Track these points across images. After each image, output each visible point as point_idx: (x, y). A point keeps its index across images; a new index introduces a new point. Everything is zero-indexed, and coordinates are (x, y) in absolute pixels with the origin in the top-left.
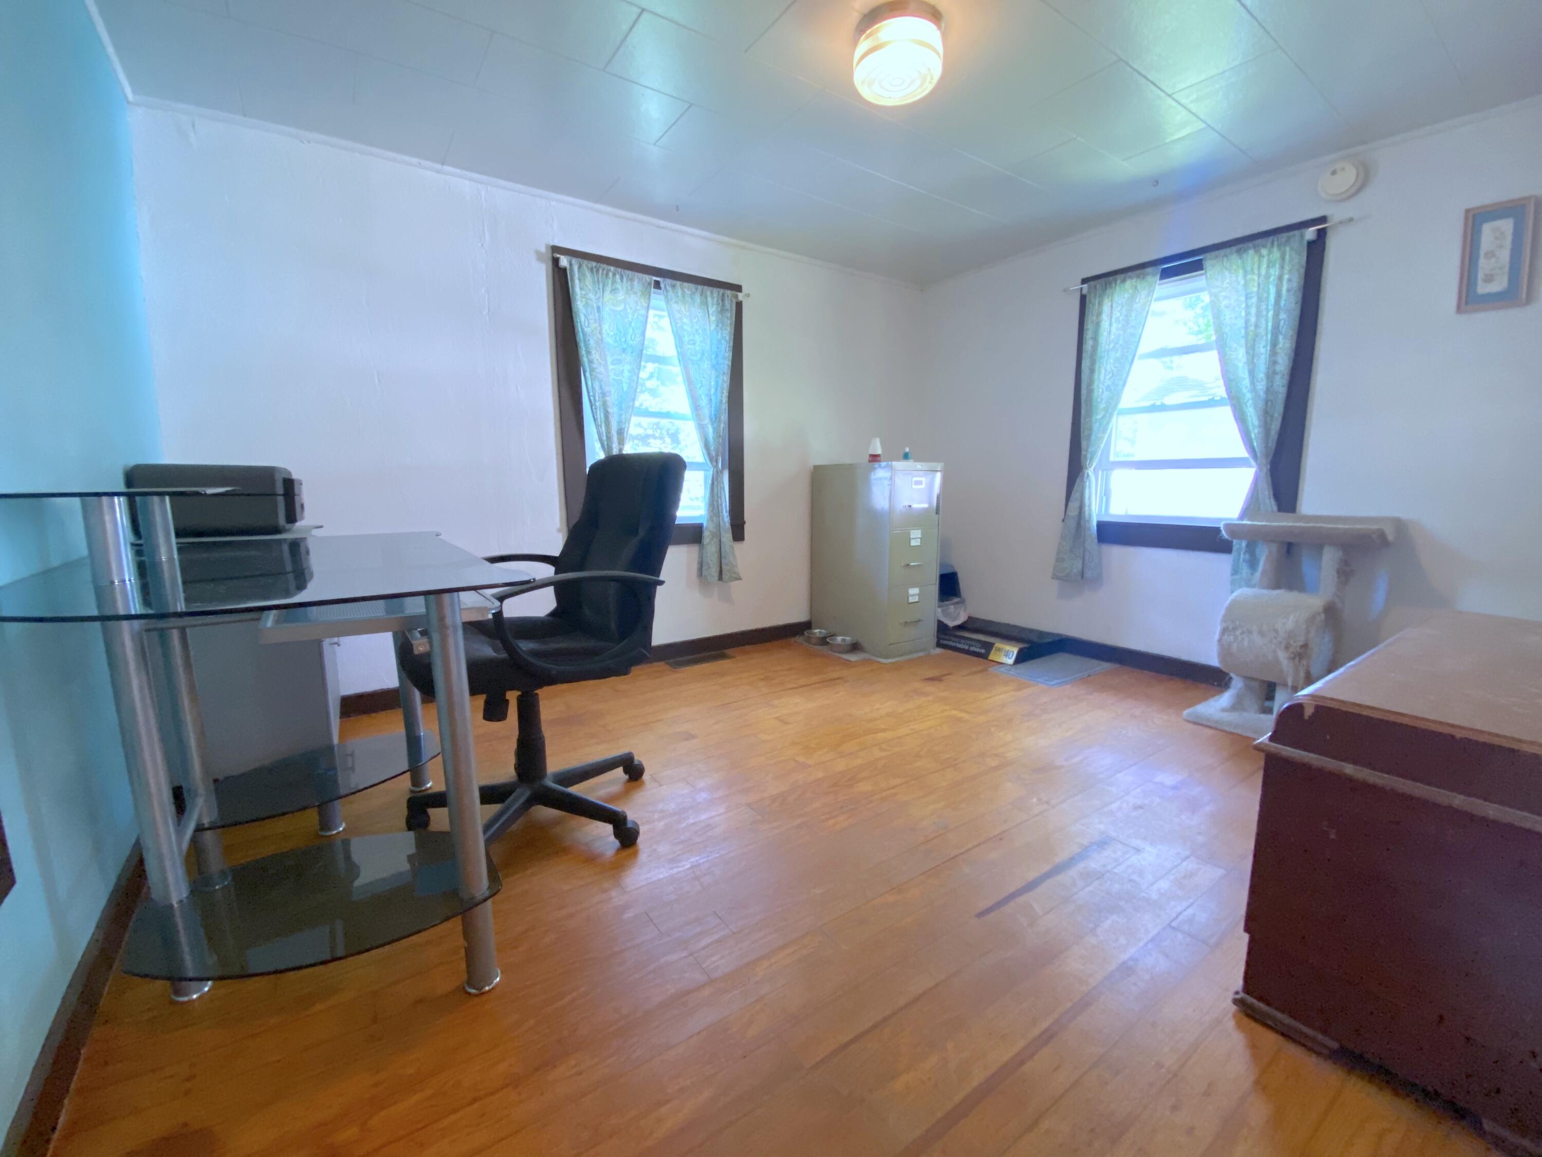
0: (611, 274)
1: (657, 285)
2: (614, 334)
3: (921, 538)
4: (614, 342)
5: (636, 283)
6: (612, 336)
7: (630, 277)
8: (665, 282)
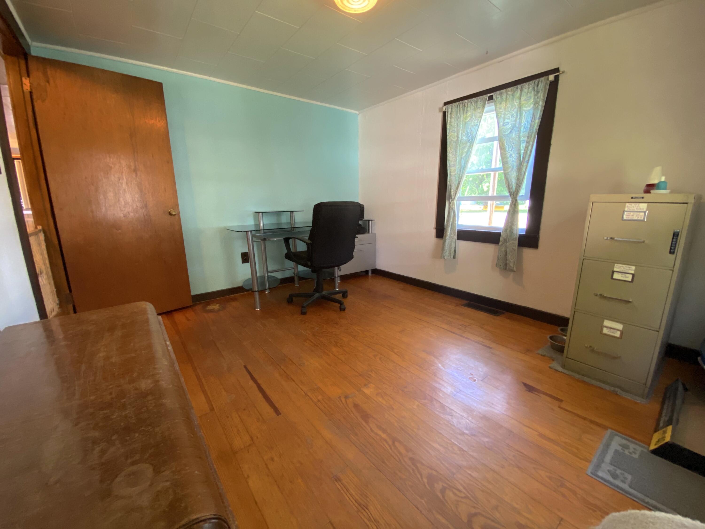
0: (466, 104)
1: (491, 98)
2: (465, 134)
3: (633, 275)
4: (466, 138)
5: (479, 103)
6: (465, 135)
7: (476, 101)
8: (495, 95)
